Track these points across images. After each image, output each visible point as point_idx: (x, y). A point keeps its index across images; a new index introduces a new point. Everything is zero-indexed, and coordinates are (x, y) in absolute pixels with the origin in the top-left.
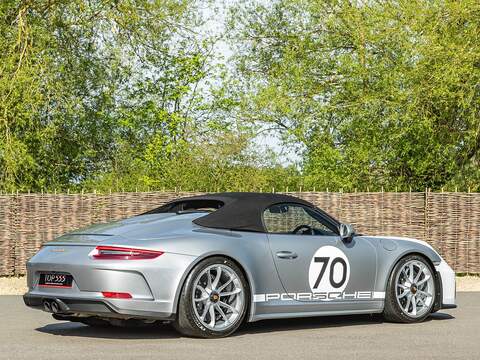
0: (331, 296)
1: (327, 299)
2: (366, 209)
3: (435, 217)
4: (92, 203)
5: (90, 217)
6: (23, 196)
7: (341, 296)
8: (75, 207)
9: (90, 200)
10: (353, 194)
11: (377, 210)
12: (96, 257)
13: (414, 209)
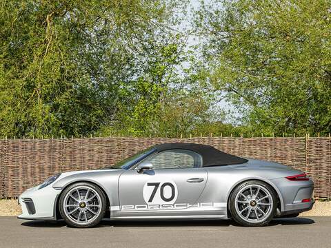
2: (261, 150)
3: (313, 155)
4: (60, 146)
5: (58, 156)
6: (10, 141)
8: (47, 149)
9: (58, 143)
10: (251, 139)
11: (269, 150)
13: (298, 150)
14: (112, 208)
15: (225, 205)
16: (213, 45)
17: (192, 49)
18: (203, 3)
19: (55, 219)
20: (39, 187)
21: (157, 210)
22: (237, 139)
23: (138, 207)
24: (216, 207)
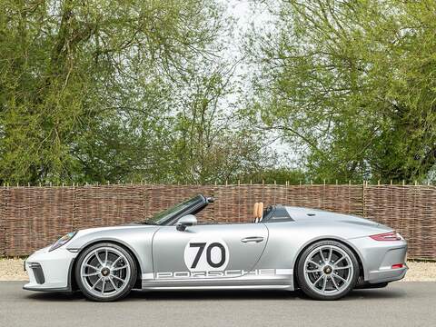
3: (372, 207)
4: (71, 195)
5: (69, 206)
6: (13, 188)
8: (57, 198)
9: (69, 192)
10: (298, 187)
13: (353, 200)
14: (144, 276)
15: (291, 272)
16: (266, 74)
17: (239, 79)
18: (252, 24)
19: (70, 290)
20: (49, 248)
21: (202, 278)
22: (282, 187)
23: (177, 275)
24: (281, 275)
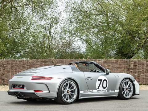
0: (103, 91)
1: (102, 92)
2: (112, 64)
3: (133, 67)
7: (106, 91)
10: (108, 60)
11: (115, 65)
12: (32, 79)
